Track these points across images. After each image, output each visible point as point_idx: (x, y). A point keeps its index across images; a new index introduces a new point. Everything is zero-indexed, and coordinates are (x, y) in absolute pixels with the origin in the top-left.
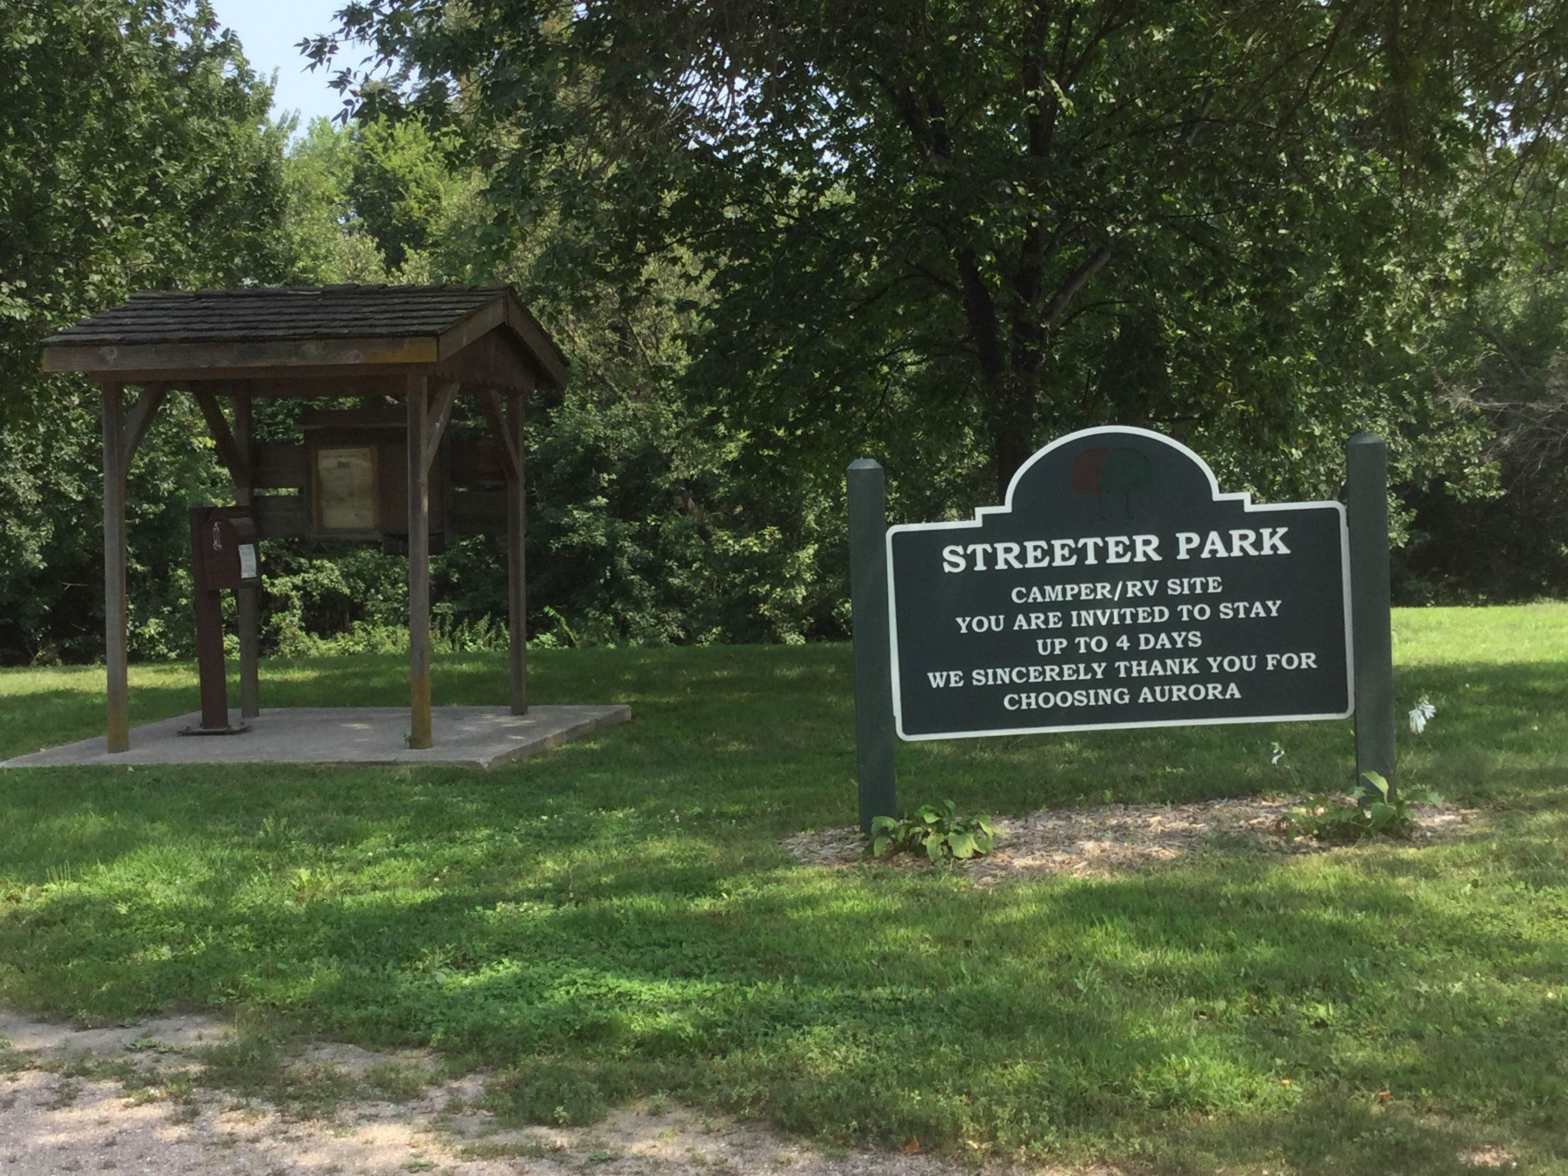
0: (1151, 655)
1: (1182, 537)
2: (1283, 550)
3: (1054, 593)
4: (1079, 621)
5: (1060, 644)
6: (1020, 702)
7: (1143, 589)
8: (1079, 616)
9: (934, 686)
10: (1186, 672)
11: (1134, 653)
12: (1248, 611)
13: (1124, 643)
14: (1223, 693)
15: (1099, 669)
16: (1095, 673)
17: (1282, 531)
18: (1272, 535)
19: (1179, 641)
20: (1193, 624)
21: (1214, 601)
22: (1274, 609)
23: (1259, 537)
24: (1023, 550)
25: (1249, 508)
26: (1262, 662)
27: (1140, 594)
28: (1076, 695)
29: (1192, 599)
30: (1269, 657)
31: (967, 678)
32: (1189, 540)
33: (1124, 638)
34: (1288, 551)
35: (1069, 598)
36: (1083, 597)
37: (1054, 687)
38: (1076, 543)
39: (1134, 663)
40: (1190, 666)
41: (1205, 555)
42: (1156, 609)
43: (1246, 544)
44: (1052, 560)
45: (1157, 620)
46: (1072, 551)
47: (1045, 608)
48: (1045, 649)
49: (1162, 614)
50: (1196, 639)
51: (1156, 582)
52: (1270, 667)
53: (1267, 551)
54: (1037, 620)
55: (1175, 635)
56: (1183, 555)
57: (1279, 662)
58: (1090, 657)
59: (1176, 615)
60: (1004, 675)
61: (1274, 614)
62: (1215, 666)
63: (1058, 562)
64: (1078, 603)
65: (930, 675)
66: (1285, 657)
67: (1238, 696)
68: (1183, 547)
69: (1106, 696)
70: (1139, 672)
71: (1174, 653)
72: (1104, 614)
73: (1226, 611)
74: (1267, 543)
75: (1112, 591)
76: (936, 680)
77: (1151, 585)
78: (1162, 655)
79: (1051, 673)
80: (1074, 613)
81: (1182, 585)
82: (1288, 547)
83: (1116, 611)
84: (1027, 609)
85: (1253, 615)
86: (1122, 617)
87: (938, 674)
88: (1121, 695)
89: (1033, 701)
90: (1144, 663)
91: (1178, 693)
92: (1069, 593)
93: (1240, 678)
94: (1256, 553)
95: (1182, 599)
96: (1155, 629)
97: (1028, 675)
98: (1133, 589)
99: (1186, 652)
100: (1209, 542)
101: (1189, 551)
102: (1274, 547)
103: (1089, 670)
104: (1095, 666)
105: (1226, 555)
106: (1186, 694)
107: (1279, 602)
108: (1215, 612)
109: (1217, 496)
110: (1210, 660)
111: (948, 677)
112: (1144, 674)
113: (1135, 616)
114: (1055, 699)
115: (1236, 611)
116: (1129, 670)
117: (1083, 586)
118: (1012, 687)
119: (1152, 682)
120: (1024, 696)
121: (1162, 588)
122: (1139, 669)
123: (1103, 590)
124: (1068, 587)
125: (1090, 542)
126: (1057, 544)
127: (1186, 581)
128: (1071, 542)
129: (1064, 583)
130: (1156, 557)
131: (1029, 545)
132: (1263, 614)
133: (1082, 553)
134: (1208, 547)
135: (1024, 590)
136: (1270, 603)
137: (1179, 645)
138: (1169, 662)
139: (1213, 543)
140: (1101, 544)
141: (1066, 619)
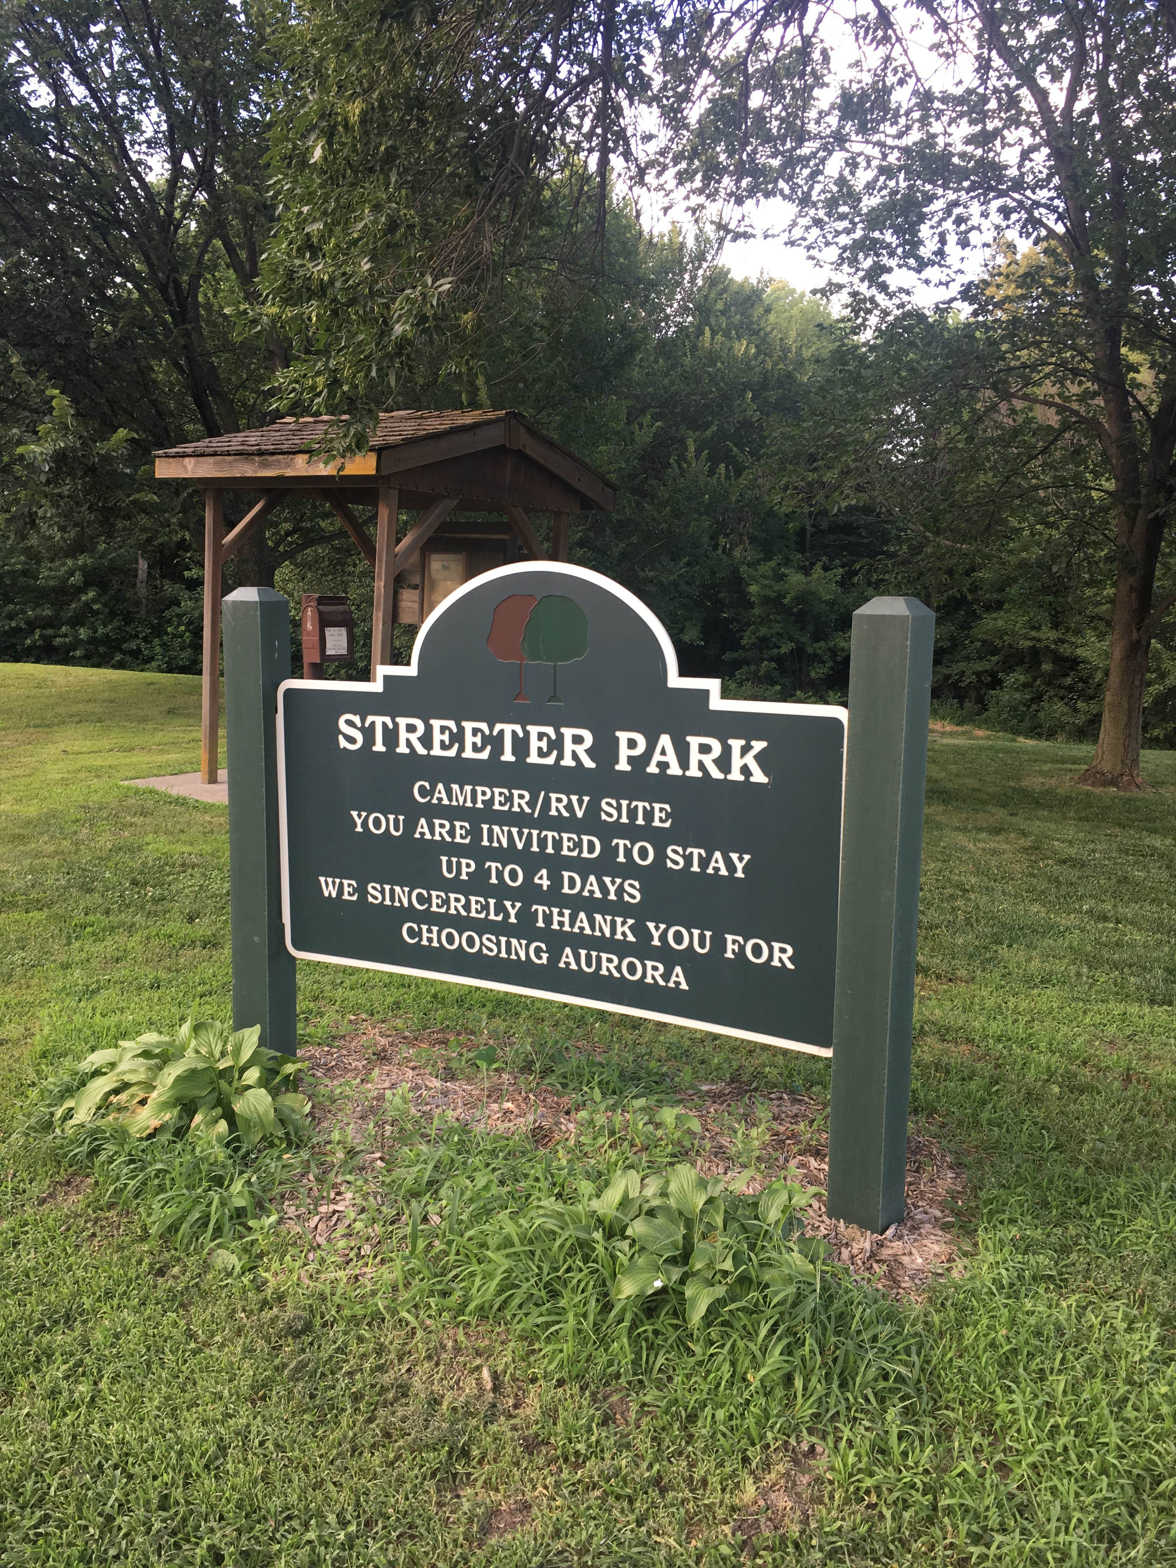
0: (577, 904)
1: (623, 736)
2: (759, 777)
3: (462, 795)
4: (490, 840)
5: (467, 866)
6: (419, 934)
7: (569, 807)
8: (490, 831)
9: (326, 894)
10: (619, 936)
11: (554, 897)
12: (704, 863)
13: (543, 880)
14: (666, 977)
15: (512, 909)
16: (507, 915)
17: (759, 746)
18: (745, 750)
19: (612, 889)
20: (629, 870)
21: (660, 839)
22: (740, 866)
23: (727, 751)
24: (429, 729)
25: (717, 703)
26: (719, 945)
27: (565, 814)
28: (485, 937)
29: (632, 832)
30: (729, 938)
31: (362, 891)
32: (632, 744)
33: (544, 872)
34: (765, 780)
35: (480, 805)
36: (497, 807)
37: (461, 923)
38: (491, 729)
39: (555, 911)
40: (624, 930)
41: (653, 769)
42: (585, 838)
43: (708, 760)
44: (462, 749)
45: (585, 854)
46: (486, 740)
47: (453, 813)
48: (450, 871)
49: (591, 847)
50: (633, 892)
51: (586, 799)
52: (729, 955)
53: (736, 775)
54: (441, 830)
55: (607, 880)
56: (623, 766)
57: (742, 948)
58: (502, 892)
59: (610, 852)
60: (403, 896)
61: (740, 874)
62: (656, 935)
63: (468, 754)
64: (488, 815)
65: (322, 879)
66: (751, 942)
67: (684, 986)
68: (624, 752)
69: (520, 949)
70: (561, 924)
71: (603, 906)
72: (520, 834)
73: (675, 857)
74: (737, 762)
75: (532, 804)
76: (329, 888)
77: (580, 802)
78: (591, 906)
79: (456, 904)
80: (485, 827)
81: (619, 809)
82: (766, 774)
83: (535, 833)
84: (433, 812)
85: (710, 871)
86: (543, 842)
87: (330, 880)
88: (538, 950)
89: (434, 936)
90: (567, 912)
91: (609, 964)
92: (480, 798)
93: (687, 958)
94: (721, 776)
95: (618, 830)
96: (584, 868)
97: (429, 900)
98: (558, 804)
99: (619, 908)
100: (658, 750)
101: (631, 760)
102: (745, 770)
103: (500, 909)
104: (508, 904)
105: (679, 772)
106: (618, 968)
107: (747, 857)
108: (661, 856)
109: (675, 680)
110: (651, 925)
111: (341, 885)
112: (567, 928)
113: (558, 844)
114: (460, 940)
115: (688, 859)
116: (548, 919)
117: (497, 791)
118: (410, 913)
119: (578, 941)
120: (424, 927)
121: (594, 809)
122: (561, 919)
123: (521, 800)
124: (479, 789)
125: (508, 729)
126: (468, 726)
127: (624, 803)
128: (484, 726)
129: (474, 784)
130: (589, 763)
131: (436, 724)
132: (724, 872)
133: (496, 742)
134: (657, 757)
135: (427, 785)
136: (734, 856)
137: (612, 897)
138: (598, 917)
139: (663, 753)
140: (521, 734)
141: (475, 833)
